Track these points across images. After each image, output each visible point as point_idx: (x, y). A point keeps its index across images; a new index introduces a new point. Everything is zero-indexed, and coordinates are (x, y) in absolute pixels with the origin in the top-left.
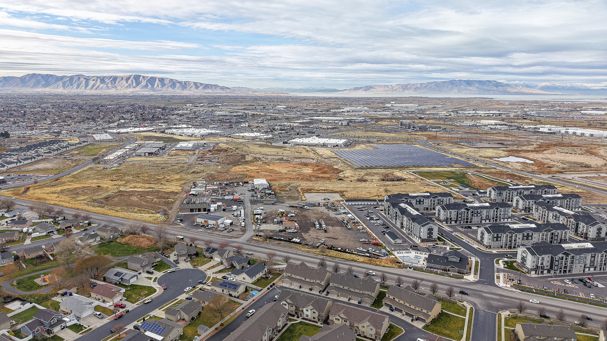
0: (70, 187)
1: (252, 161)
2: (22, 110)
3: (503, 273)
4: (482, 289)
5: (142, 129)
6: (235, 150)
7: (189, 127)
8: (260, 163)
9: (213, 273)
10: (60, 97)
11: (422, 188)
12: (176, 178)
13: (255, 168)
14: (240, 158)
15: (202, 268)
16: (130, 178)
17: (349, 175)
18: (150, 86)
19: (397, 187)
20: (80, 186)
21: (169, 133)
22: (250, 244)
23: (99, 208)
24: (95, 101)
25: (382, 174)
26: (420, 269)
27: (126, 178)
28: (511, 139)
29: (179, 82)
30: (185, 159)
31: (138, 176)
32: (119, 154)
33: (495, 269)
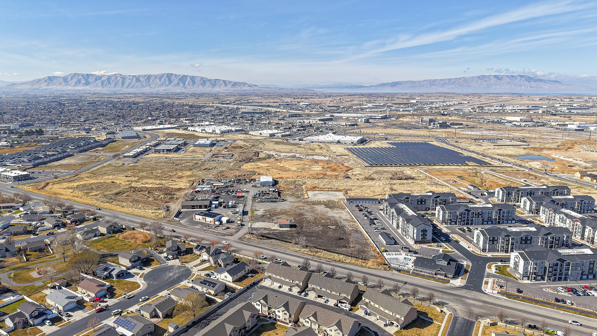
0: (87, 182)
1: (265, 159)
2: (61, 108)
3: (492, 279)
4: (466, 295)
5: (166, 126)
6: (251, 147)
7: (211, 125)
8: (272, 160)
9: (198, 270)
10: (98, 95)
11: (429, 187)
12: (187, 175)
13: (266, 165)
14: (253, 155)
15: (189, 265)
16: (145, 174)
17: (358, 173)
18: (181, 84)
19: (404, 186)
20: (96, 182)
21: (192, 130)
22: (242, 242)
23: (108, 204)
24: (129, 99)
25: (391, 172)
26: (407, 272)
27: (141, 174)
28: (534, 136)
29: (209, 80)
30: (200, 155)
31: (151, 173)
32: (138, 151)
33: (486, 274)
